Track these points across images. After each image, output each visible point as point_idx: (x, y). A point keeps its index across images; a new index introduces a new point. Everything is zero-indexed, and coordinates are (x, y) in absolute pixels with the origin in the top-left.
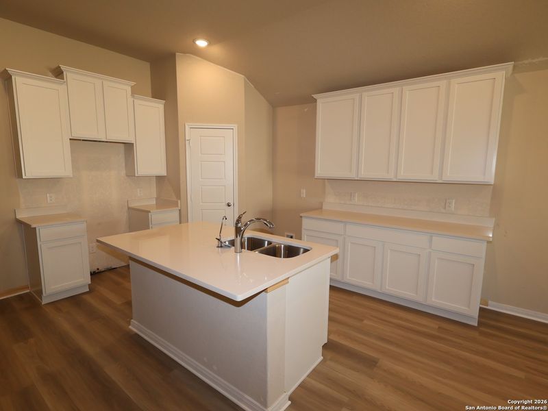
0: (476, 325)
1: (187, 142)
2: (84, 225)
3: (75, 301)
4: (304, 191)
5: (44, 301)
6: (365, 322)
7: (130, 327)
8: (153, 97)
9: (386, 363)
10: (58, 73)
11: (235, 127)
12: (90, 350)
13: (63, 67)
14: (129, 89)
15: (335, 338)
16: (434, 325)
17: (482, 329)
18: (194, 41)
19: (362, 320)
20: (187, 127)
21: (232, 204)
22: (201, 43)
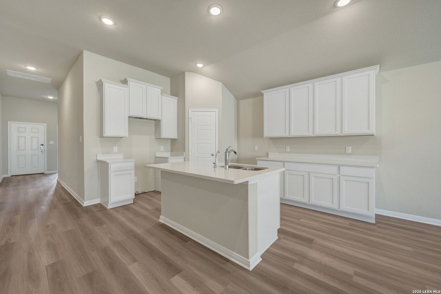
0: (374, 222)
1: (190, 119)
2: (134, 163)
3: (126, 207)
4: (256, 147)
5: (109, 207)
6: (301, 220)
7: (160, 220)
8: (171, 95)
9: (319, 241)
10: (125, 82)
11: (217, 110)
12: (138, 231)
13: (128, 79)
14: (160, 90)
15: (284, 228)
16: (347, 222)
17: (378, 225)
18: (196, 64)
19: (299, 219)
20: (190, 111)
21: (215, 155)
22: (200, 65)
